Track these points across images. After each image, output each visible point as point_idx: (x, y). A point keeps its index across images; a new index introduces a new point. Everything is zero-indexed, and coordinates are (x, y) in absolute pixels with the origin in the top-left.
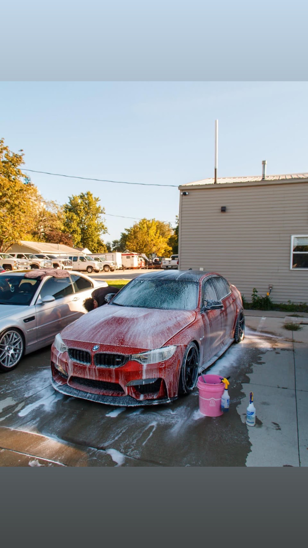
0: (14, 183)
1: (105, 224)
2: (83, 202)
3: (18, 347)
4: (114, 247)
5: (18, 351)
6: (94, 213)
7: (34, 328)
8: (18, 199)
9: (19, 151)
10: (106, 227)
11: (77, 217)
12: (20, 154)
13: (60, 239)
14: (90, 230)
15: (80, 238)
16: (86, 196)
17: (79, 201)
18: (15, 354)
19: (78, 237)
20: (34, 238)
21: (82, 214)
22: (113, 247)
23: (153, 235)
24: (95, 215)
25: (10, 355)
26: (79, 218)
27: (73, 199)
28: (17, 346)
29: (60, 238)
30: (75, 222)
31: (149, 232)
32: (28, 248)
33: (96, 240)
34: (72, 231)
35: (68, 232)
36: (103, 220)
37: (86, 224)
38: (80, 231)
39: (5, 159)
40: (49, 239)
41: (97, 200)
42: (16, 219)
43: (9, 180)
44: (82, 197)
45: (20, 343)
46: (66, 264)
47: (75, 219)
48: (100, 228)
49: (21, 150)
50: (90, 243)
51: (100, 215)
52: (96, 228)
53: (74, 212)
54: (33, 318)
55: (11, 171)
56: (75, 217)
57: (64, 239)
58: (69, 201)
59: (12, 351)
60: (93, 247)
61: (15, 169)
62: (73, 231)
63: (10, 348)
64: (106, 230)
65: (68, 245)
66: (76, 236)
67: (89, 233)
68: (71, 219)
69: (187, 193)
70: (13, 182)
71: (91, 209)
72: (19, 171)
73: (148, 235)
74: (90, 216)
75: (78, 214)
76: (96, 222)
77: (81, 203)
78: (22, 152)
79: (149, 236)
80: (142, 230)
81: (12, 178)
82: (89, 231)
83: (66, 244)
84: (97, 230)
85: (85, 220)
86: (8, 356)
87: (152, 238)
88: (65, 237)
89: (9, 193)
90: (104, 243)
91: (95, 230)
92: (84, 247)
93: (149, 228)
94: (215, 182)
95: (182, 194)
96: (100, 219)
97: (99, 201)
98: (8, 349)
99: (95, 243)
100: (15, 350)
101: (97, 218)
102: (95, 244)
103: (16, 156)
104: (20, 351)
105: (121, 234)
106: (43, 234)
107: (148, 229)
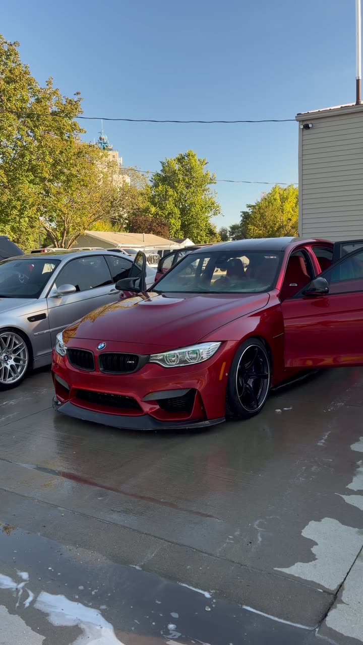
0: (69, 143)
1: (215, 200)
2: (182, 168)
3: (22, 357)
4: (232, 235)
5: (21, 362)
6: (198, 184)
7: (45, 331)
8: (76, 166)
9: (75, 94)
10: (217, 204)
11: (173, 192)
12: (76, 98)
13: (149, 227)
14: (193, 210)
15: (180, 224)
16: (186, 158)
17: (177, 167)
18: (18, 366)
19: (176, 223)
20: (113, 228)
21: (181, 186)
22: (230, 235)
23: (289, 212)
24: (201, 187)
25: (9, 367)
26: (177, 193)
27: (167, 164)
28: (19, 355)
29: (150, 225)
30: (170, 199)
31: (285, 207)
32: (101, 241)
33: (203, 225)
34: (167, 214)
35: (162, 216)
36: (214, 193)
37: (187, 202)
38: (179, 213)
39: (55, 109)
40: (133, 227)
41: (202, 163)
42: (74, 196)
43: (62, 139)
44: (180, 160)
45: (24, 350)
46: (151, 261)
47: (170, 196)
48: (208, 206)
49: (78, 93)
50: (195, 231)
51: (208, 186)
52: (202, 207)
53: (169, 184)
54: (42, 316)
55: (64, 125)
56: (171, 192)
57: (155, 226)
58: (162, 168)
59: (11, 362)
60: (199, 237)
61: (70, 123)
62: (169, 214)
63: (9, 358)
64: (217, 209)
65: (162, 235)
66: (173, 221)
67: (192, 216)
68: (165, 197)
69: (310, 126)
70: (67, 141)
71: (194, 177)
72: (75, 125)
73: (282, 212)
74: (193, 188)
75: (174, 187)
76: (203, 197)
77: (179, 170)
78: (79, 96)
79: (284, 212)
80: (272, 204)
81: (65, 137)
82: (192, 212)
83: (158, 233)
84: (204, 209)
85: (186, 195)
86: (6, 368)
87: (290, 216)
88: (157, 224)
89: (63, 158)
90: (217, 230)
91: (201, 210)
92: (185, 237)
93: (284, 199)
94: (358, 103)
95: (302, 127)
96: (208, 193)
97: (206, 163)
98: (4, 358)
99: (201, 230)
100: (16, 360)
101: (203, 191)
102: (201, 232)
103: (70, 102)
104: (24, 362)
105: (241, 214)
106: (127, 221)
107: (282, 202)
